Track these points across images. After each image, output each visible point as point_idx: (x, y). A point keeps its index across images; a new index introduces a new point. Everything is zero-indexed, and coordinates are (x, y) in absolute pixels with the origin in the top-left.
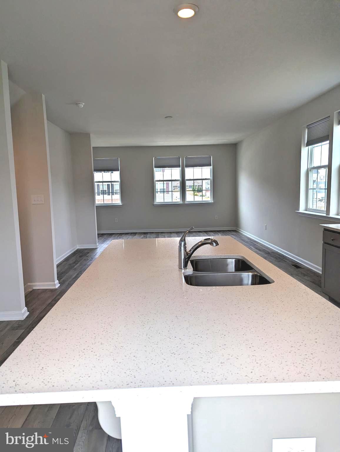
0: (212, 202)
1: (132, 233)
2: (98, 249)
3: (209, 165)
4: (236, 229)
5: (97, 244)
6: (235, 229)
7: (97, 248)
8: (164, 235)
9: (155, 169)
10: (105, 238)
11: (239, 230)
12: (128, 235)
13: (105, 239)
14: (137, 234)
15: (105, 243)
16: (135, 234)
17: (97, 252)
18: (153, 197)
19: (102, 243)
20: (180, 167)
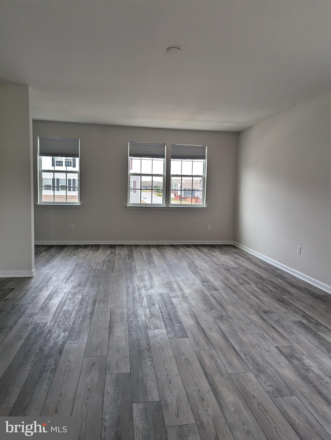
0: (205, 207)
1: (93, 246)
2: (33, 280)
3: (203, 158)
4: (234, 243)
5: (34, 270)
6: (232, 244)
7: (33, 277)
8: (139, 250)
9: (130, 158)
10: (51, 255)
11: (238, 245)
12: (87, 249)
13: (50, 257)
14: (101, 247)
15: (49, 264)
16: (97, 247)
17: (28, 287)
18: (126, 197)
19: (44, 266)
20: (164, 158)
